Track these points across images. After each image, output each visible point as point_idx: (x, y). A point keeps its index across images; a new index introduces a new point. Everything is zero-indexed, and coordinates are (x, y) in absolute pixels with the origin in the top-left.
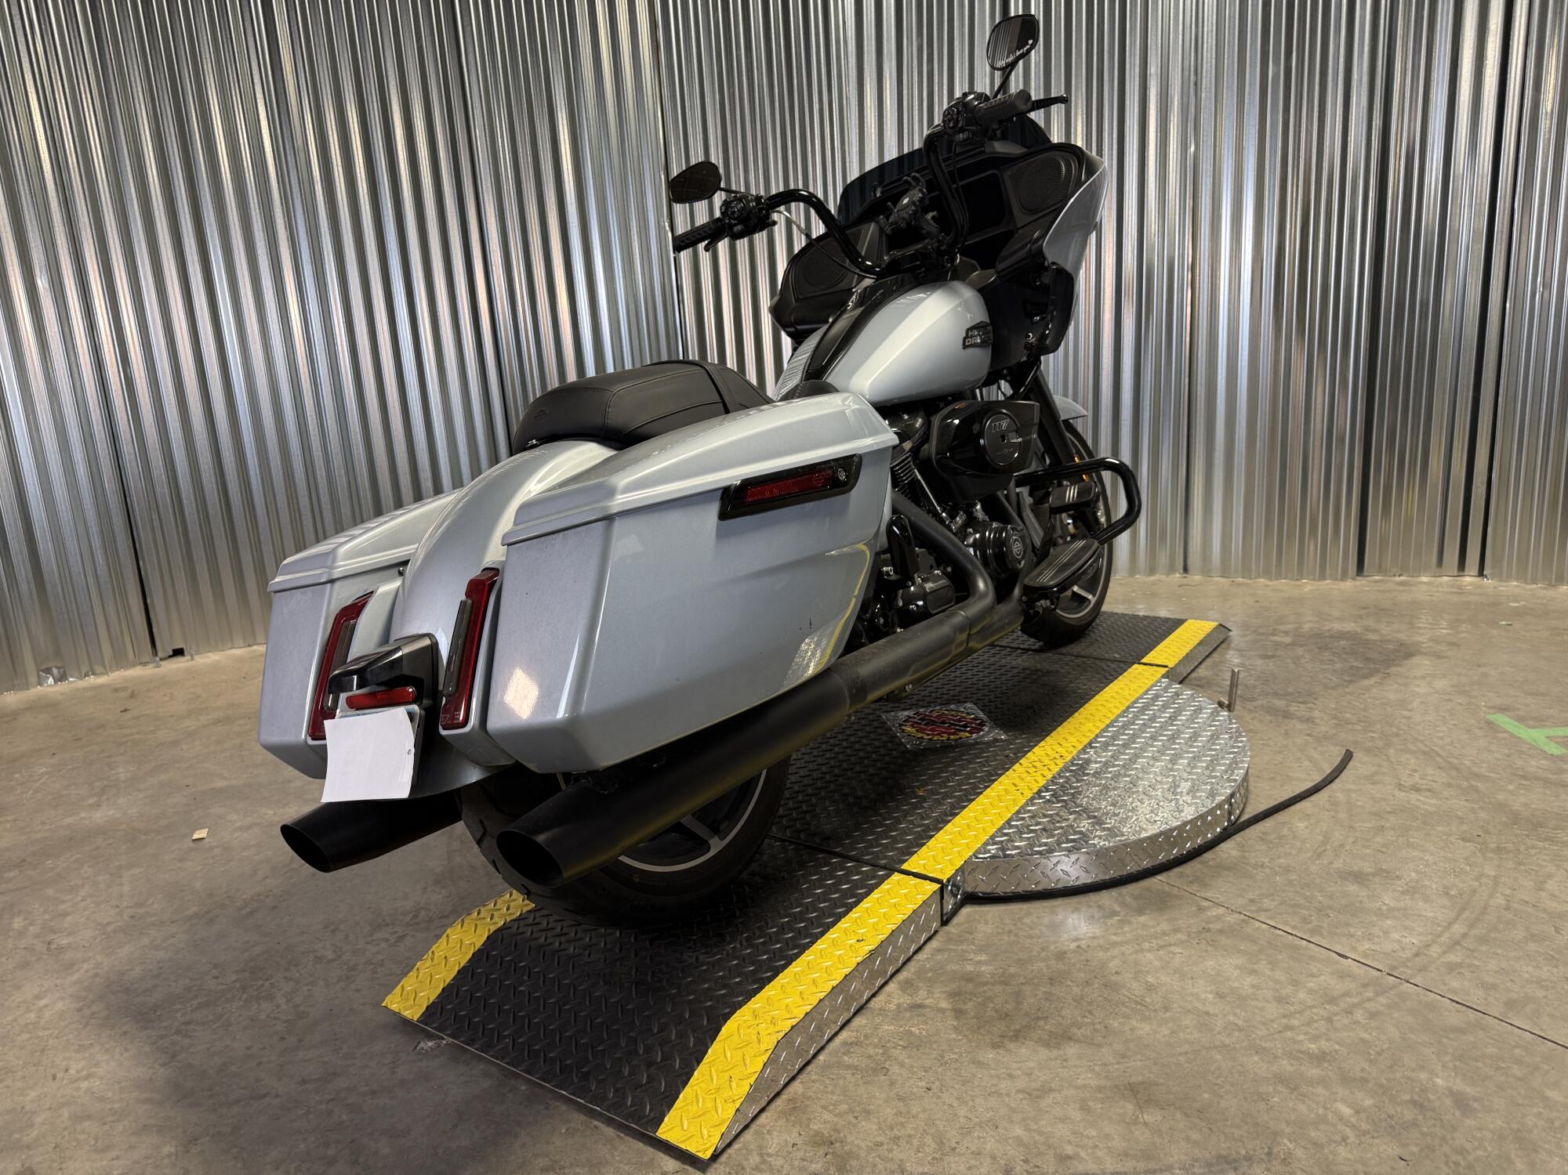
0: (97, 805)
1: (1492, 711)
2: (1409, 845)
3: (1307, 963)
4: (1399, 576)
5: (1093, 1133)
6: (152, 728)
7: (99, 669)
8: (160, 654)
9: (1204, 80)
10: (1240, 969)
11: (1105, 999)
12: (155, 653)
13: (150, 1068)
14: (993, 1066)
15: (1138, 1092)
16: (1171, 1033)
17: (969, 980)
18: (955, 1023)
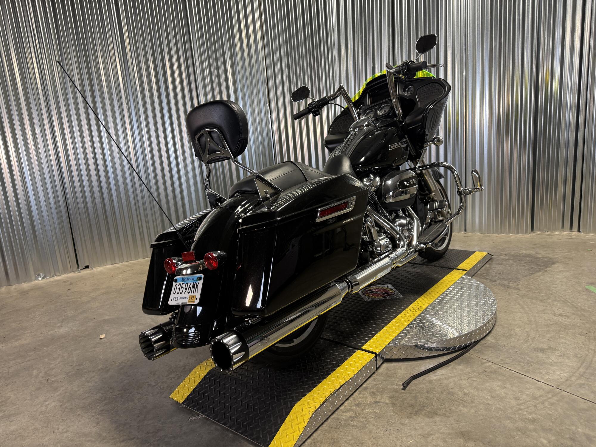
0: (61, 327)
1: (588, 284)
3: (525, 384)
4: (547, 232)
6: (79, 296)
7: (58, 274)
8: (80, 268)
9: (468, 48)
10: (500, 386)
11: (449, 398)
12: (79, 268)
13: (89, 428)
14: (408, 425)
15: (465, 435)
16: (475, 412)
17: (397, 392)
18: (392, 409)
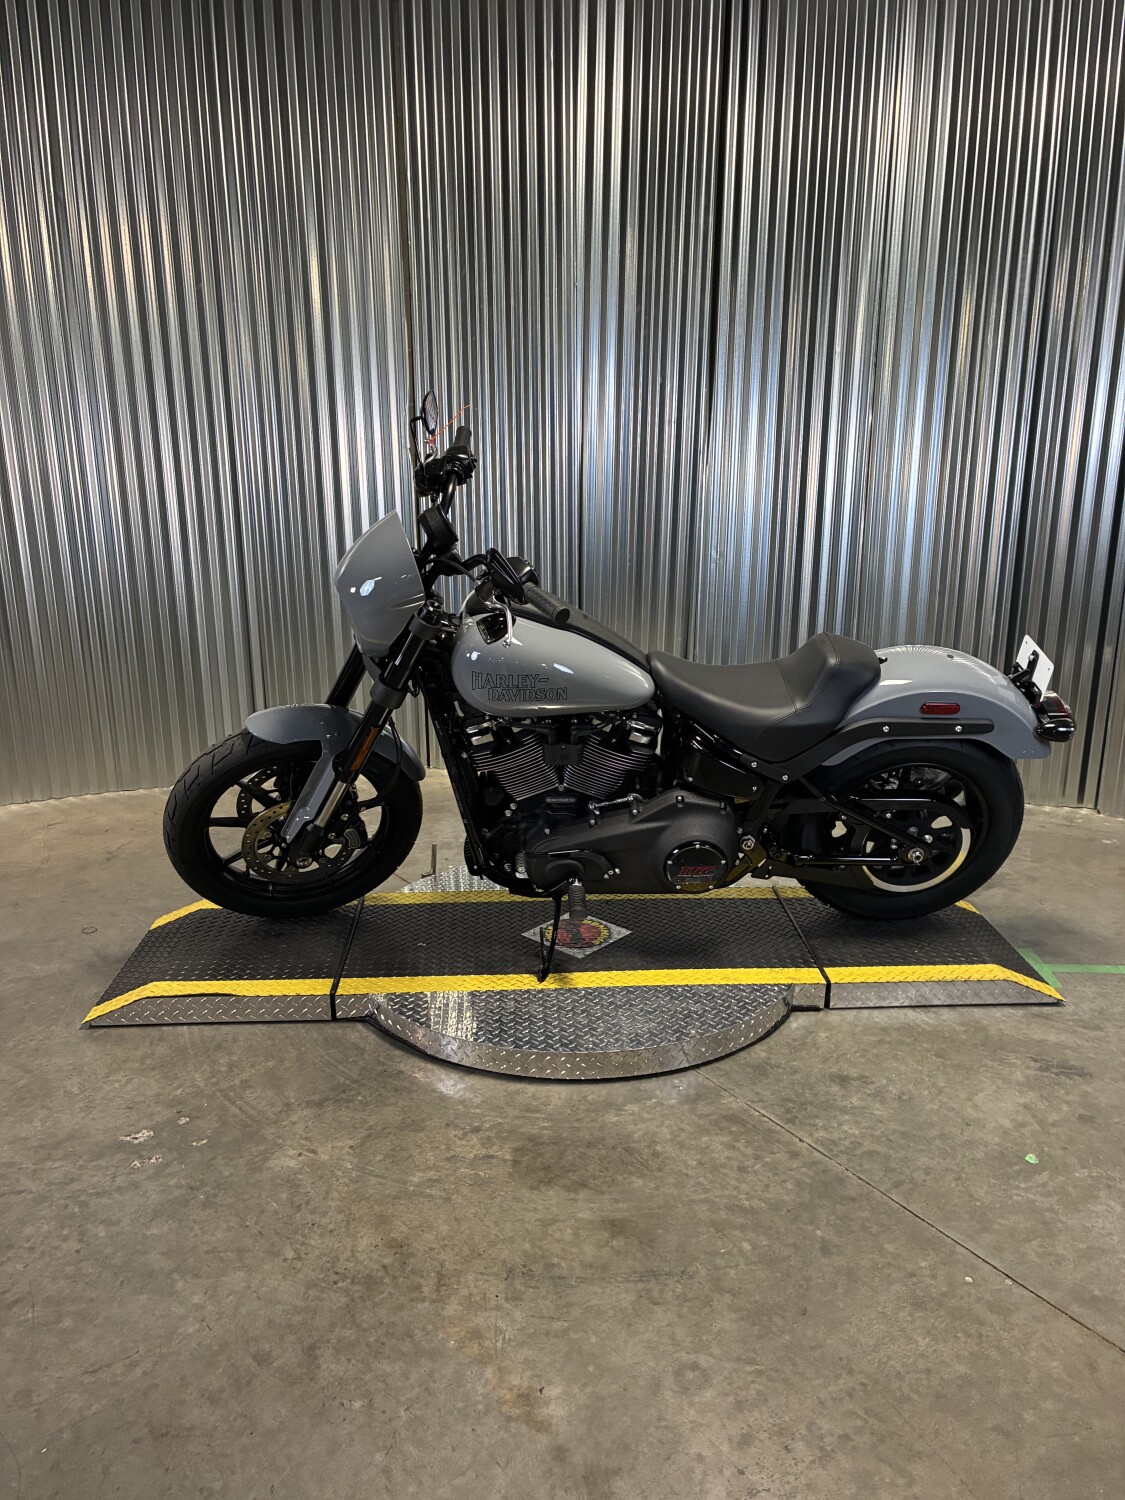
2: (895, 1058)
3: (774, 1144)
5: (575, 1250)
9: (882, 362)
10: (724, 1144)
11: (621, 1160)
15: (616, 1226)
16: (656, 1187)
17: (531, 1139)
18: (511, 1170)
